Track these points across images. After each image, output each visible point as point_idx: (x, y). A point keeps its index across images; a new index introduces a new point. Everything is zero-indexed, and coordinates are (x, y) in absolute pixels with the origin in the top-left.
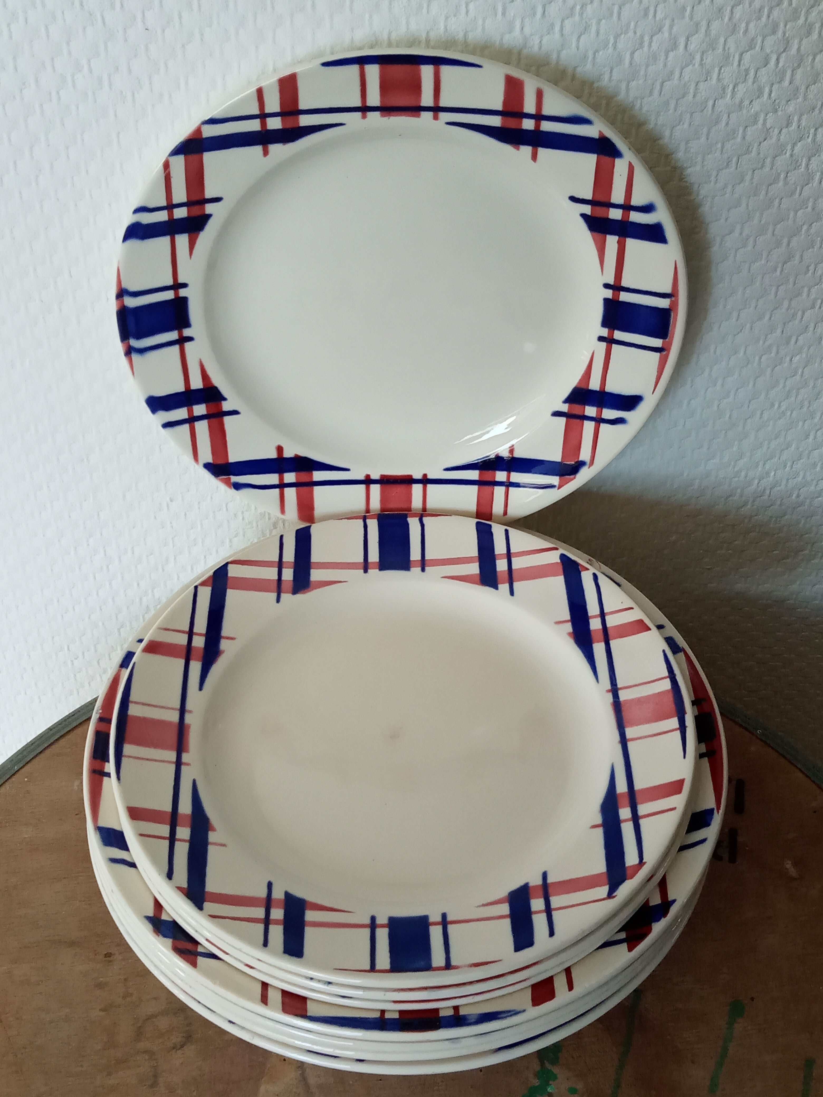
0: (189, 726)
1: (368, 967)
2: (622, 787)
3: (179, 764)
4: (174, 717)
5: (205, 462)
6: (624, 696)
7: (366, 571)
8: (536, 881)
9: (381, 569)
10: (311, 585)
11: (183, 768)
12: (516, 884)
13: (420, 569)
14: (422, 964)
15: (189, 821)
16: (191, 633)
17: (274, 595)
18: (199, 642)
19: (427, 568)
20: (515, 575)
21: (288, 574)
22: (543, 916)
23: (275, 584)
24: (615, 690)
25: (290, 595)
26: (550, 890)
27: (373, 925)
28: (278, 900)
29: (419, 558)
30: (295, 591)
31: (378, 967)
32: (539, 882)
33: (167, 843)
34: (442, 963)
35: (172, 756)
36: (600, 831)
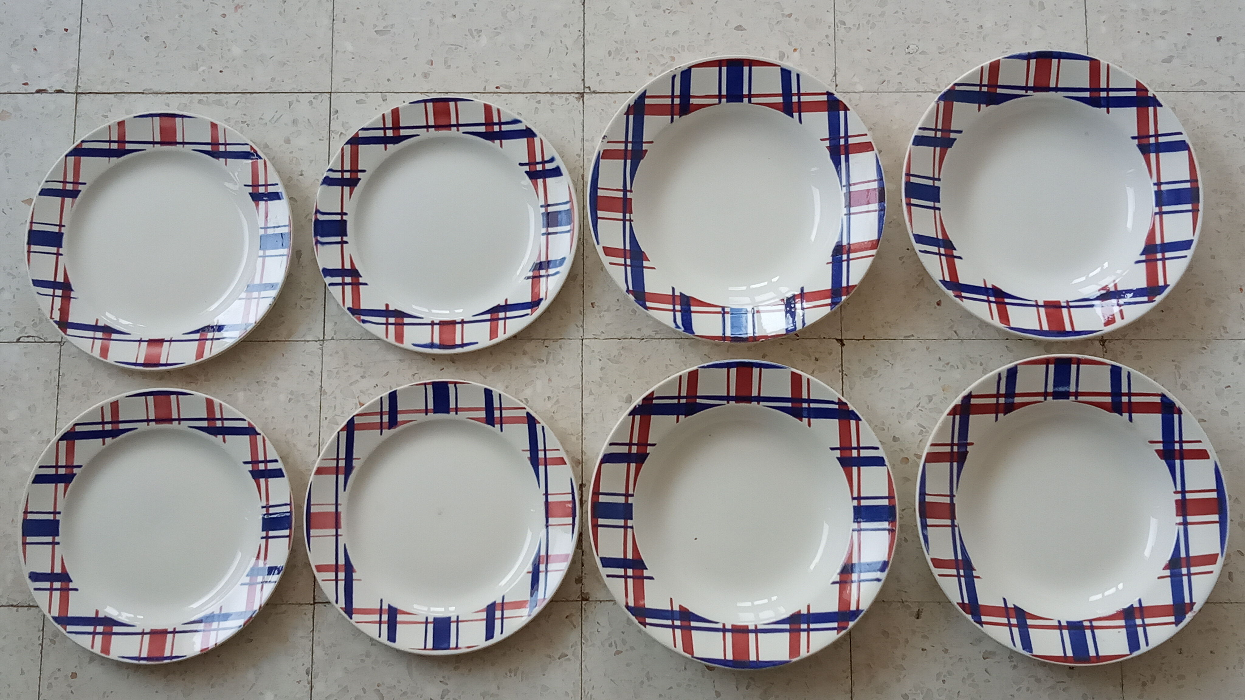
0: (340, 513)
1: (423, 647)
2: (543, 553)
3: (337, 535)
4: (332, 509)
5: (348, 306)
6: (551, 499)
7: (426, 414)
8: (499, 601)
9: (434, 413)
10: (398, 423)
11: (339, 538)
12: (490, 602)
13: (455, 413)
14: (446, 645)
15: (343, 568)
16: (338, 459)
17: (379, 431)
18: (342, 463)
19: (458, 413)
20: (503, 420)
21: (386, 418)
22: (500, 621)
23: (379, 424)
24: (546, 494)
25: (387, 430)
26: (505, 607)
27: (427, 623)
28: (385, 610)
29: (454, 407)
30: (390, 428)
31: (427, 647)
32: (501, 601)
33: (334, 582)
34: (455, 646)
35: (333, 532)
36: (530, 575)
